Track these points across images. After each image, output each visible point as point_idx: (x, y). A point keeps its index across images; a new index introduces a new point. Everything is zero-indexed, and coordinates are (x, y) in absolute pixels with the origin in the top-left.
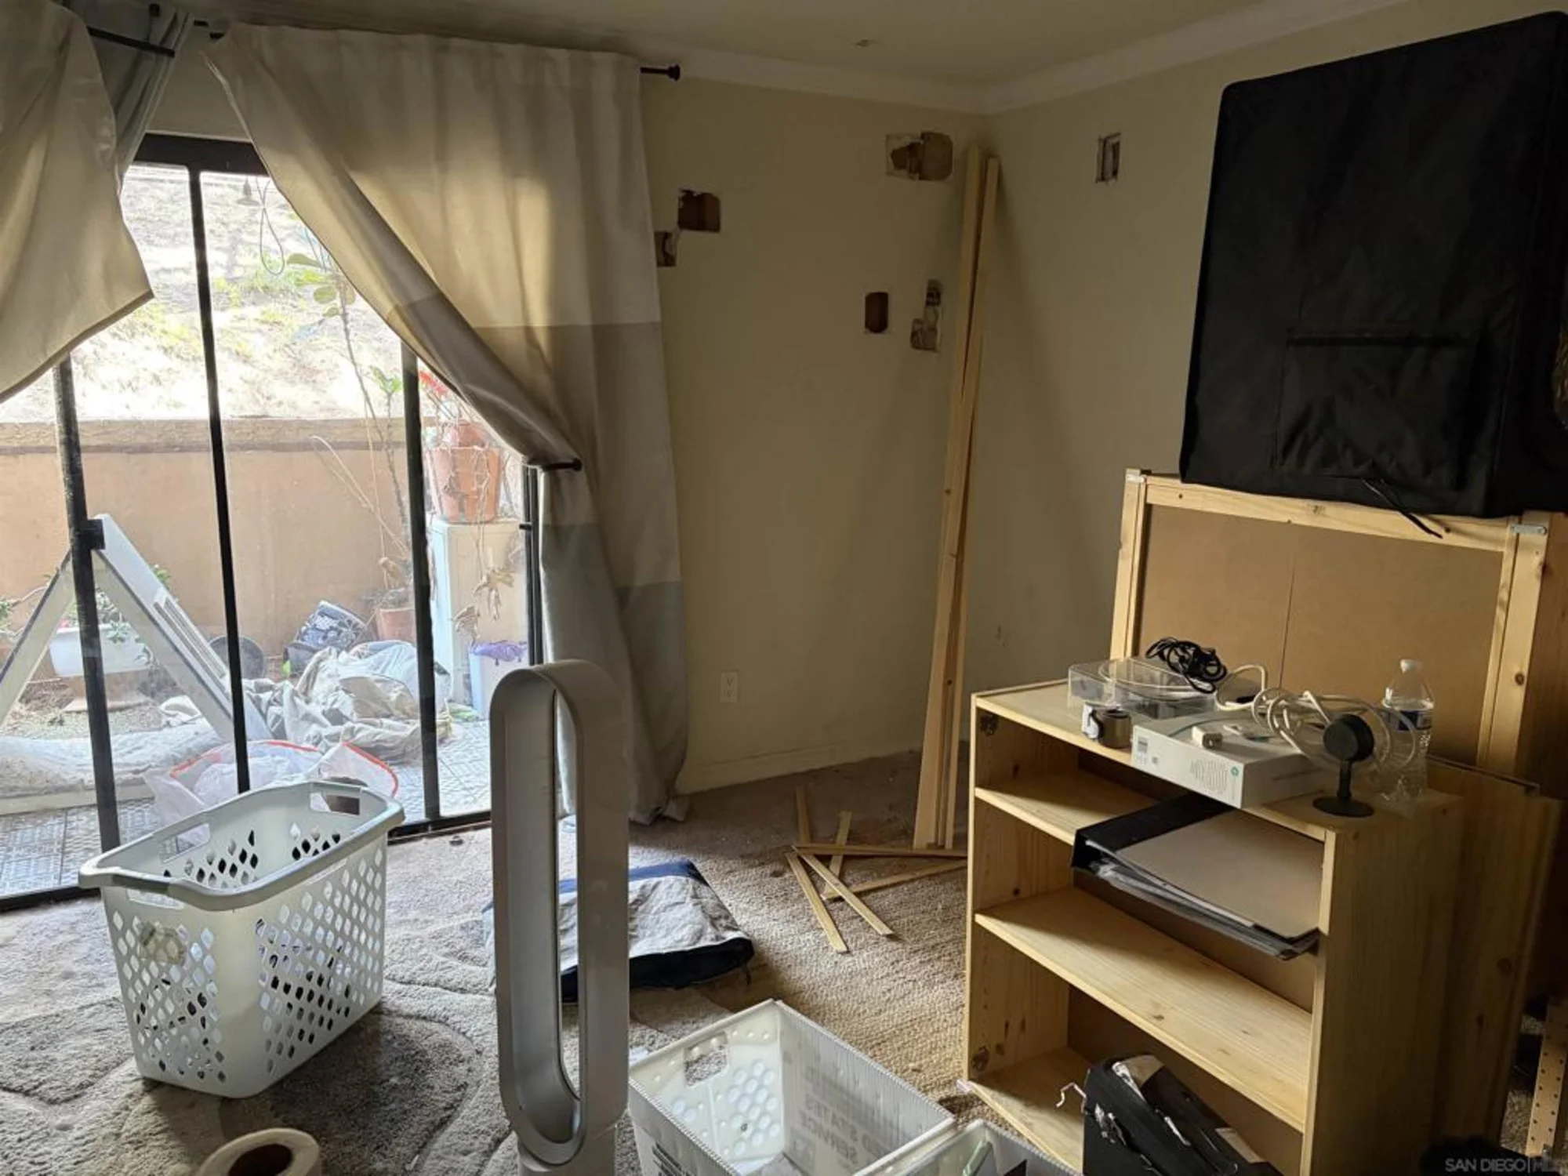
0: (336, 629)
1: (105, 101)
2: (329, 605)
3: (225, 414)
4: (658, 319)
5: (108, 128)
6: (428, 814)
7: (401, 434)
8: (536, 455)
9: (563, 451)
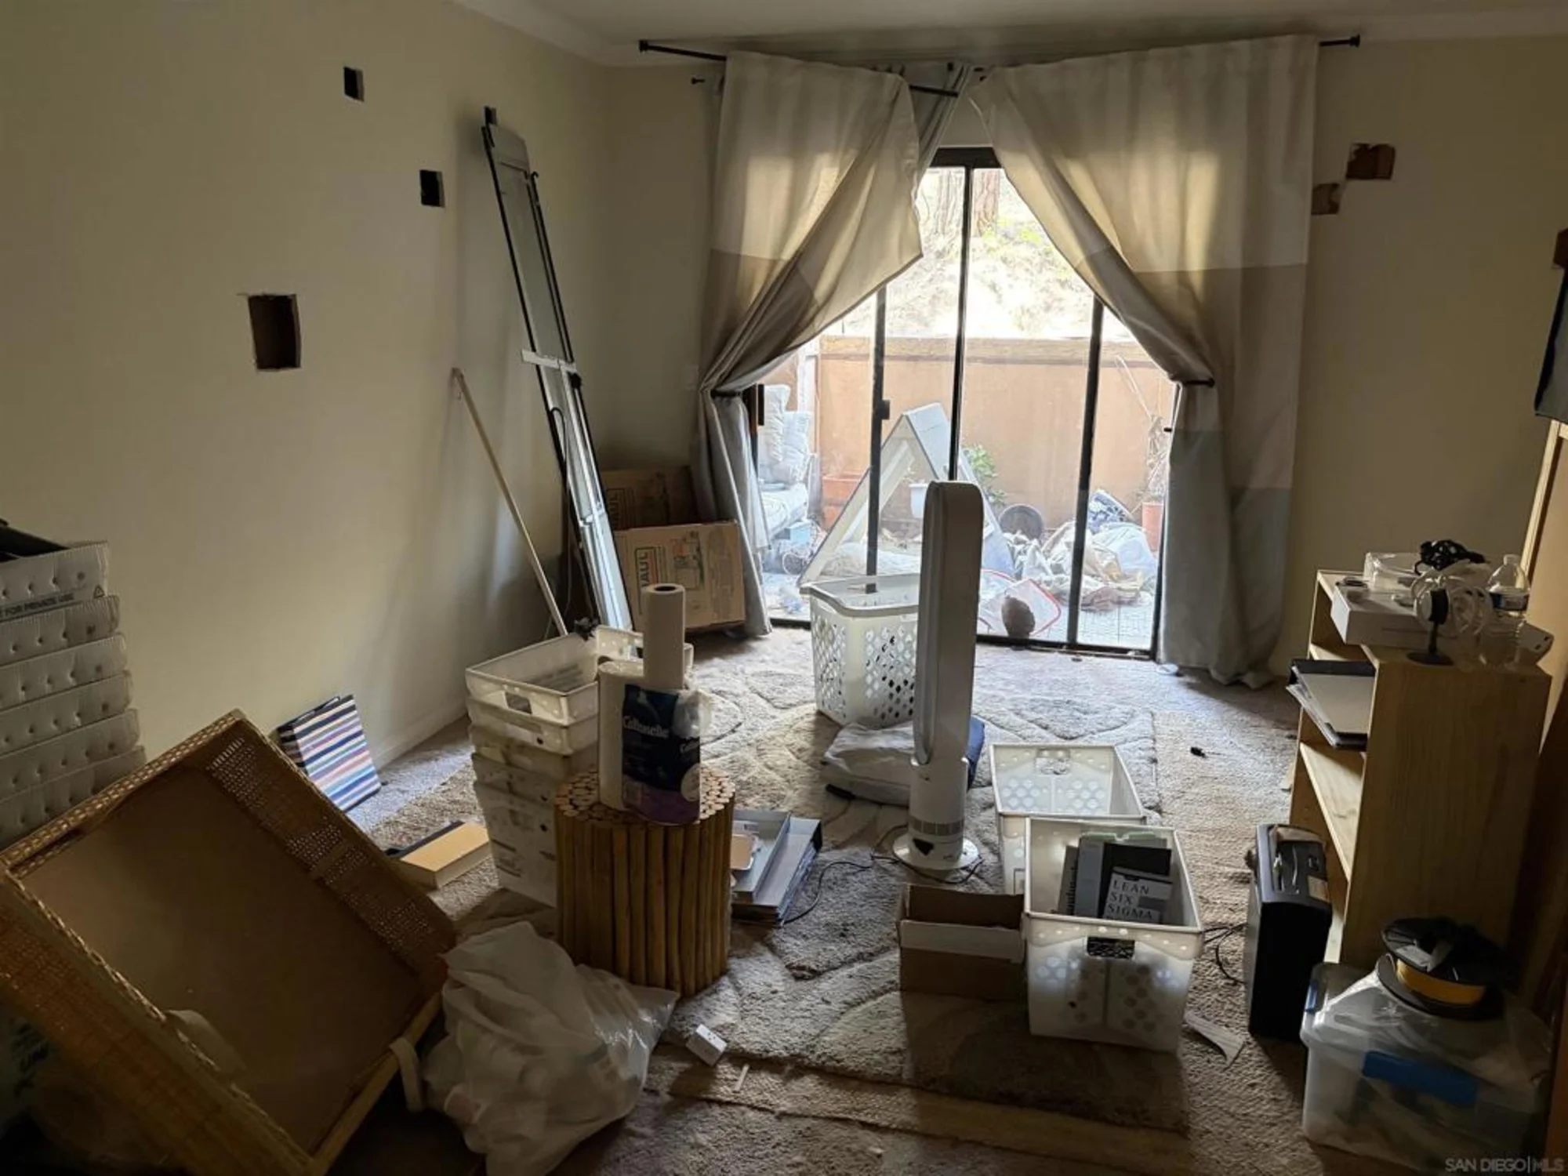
0: (1104, 513)
1: (914, 131)
2: (1105, 494)
3: (968, 334)
4: (1305, 261)
5: (914, 149)
6: (1069, 638)
7: (1085, 354)
8: (1177, 373)
9: (1200, 370)
